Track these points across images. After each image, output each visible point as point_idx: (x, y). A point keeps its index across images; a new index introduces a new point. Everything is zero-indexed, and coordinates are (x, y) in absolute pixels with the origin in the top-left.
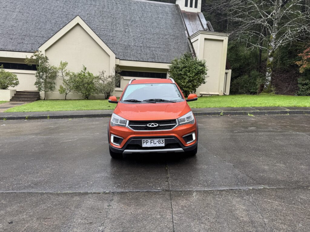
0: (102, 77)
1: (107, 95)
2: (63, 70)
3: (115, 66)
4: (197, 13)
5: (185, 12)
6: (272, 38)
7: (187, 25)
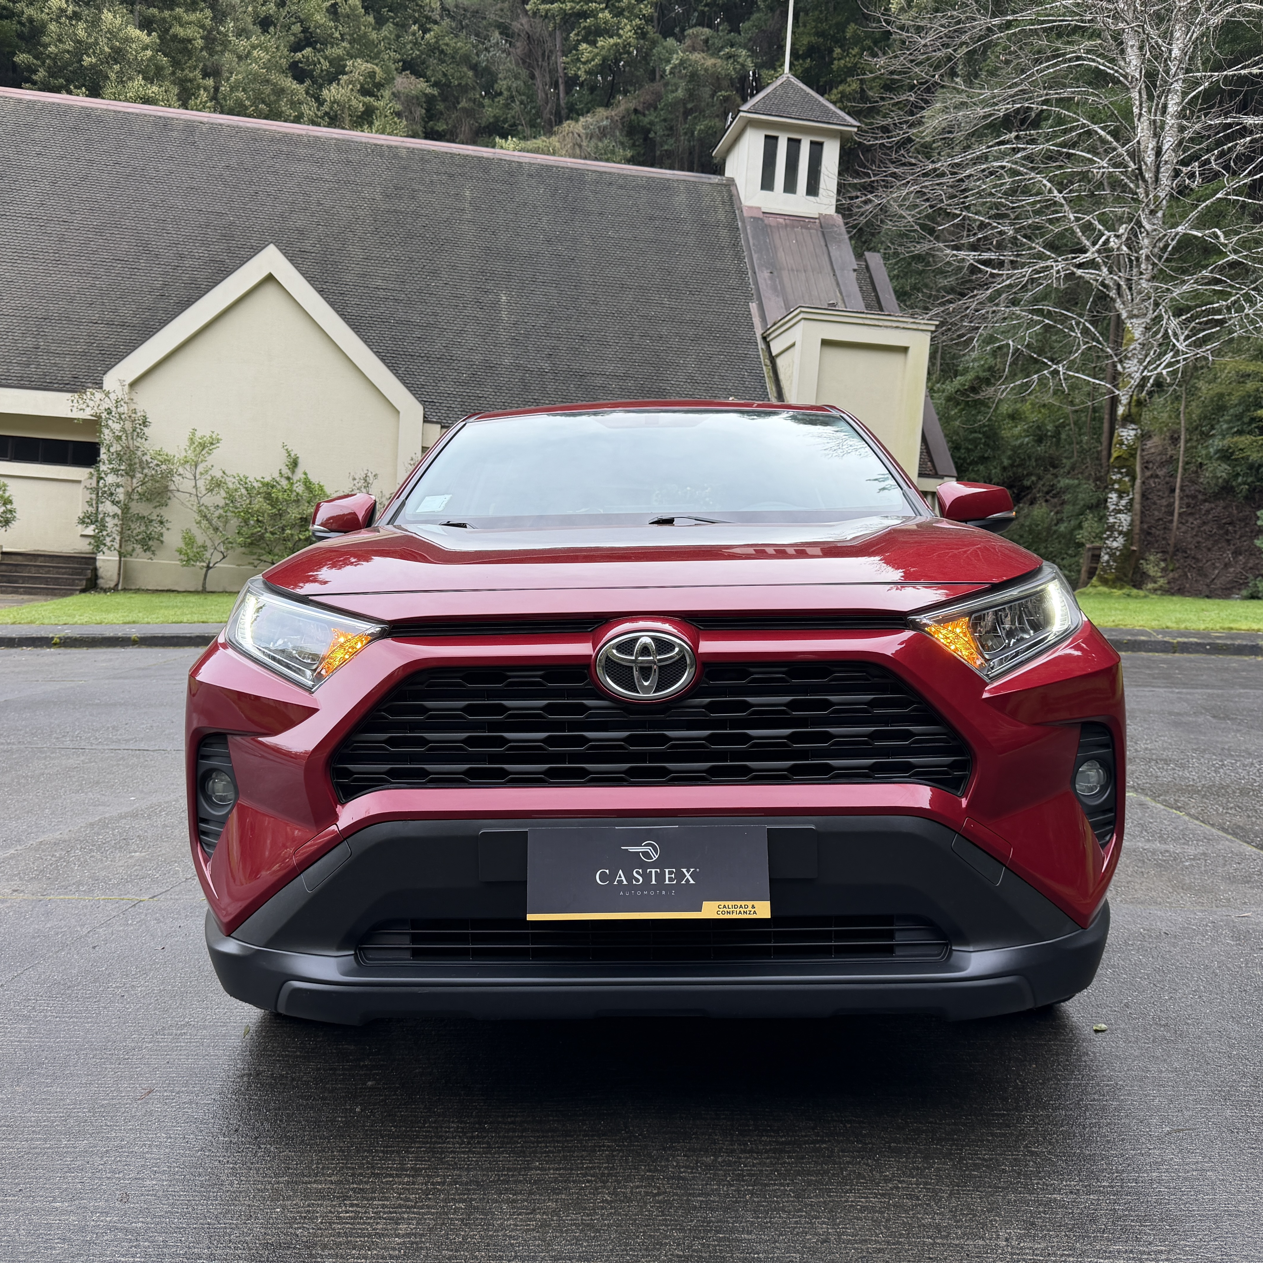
2: (200, 468)
3: (417, 454)
4: (819, 218)
5: (761, 216)
6: (1132, 340)
7: (763, 276)
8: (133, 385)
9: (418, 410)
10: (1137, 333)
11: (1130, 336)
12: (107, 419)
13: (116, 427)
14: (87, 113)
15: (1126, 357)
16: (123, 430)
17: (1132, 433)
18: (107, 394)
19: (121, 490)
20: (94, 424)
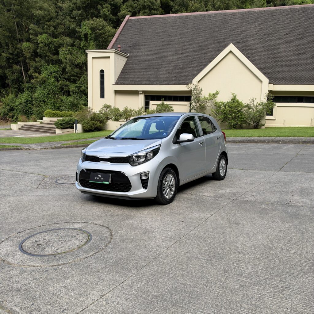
0: (252, 105)
1: (256, 125)
3: (267, 92)
8: (199, 82)
9: (267, 80)
12: (193, 91)
13: (195, 92)
14: (187, 17)
16: (197, 93)
18: (194, 84)
19: (196, 107)
20: (190, 92)
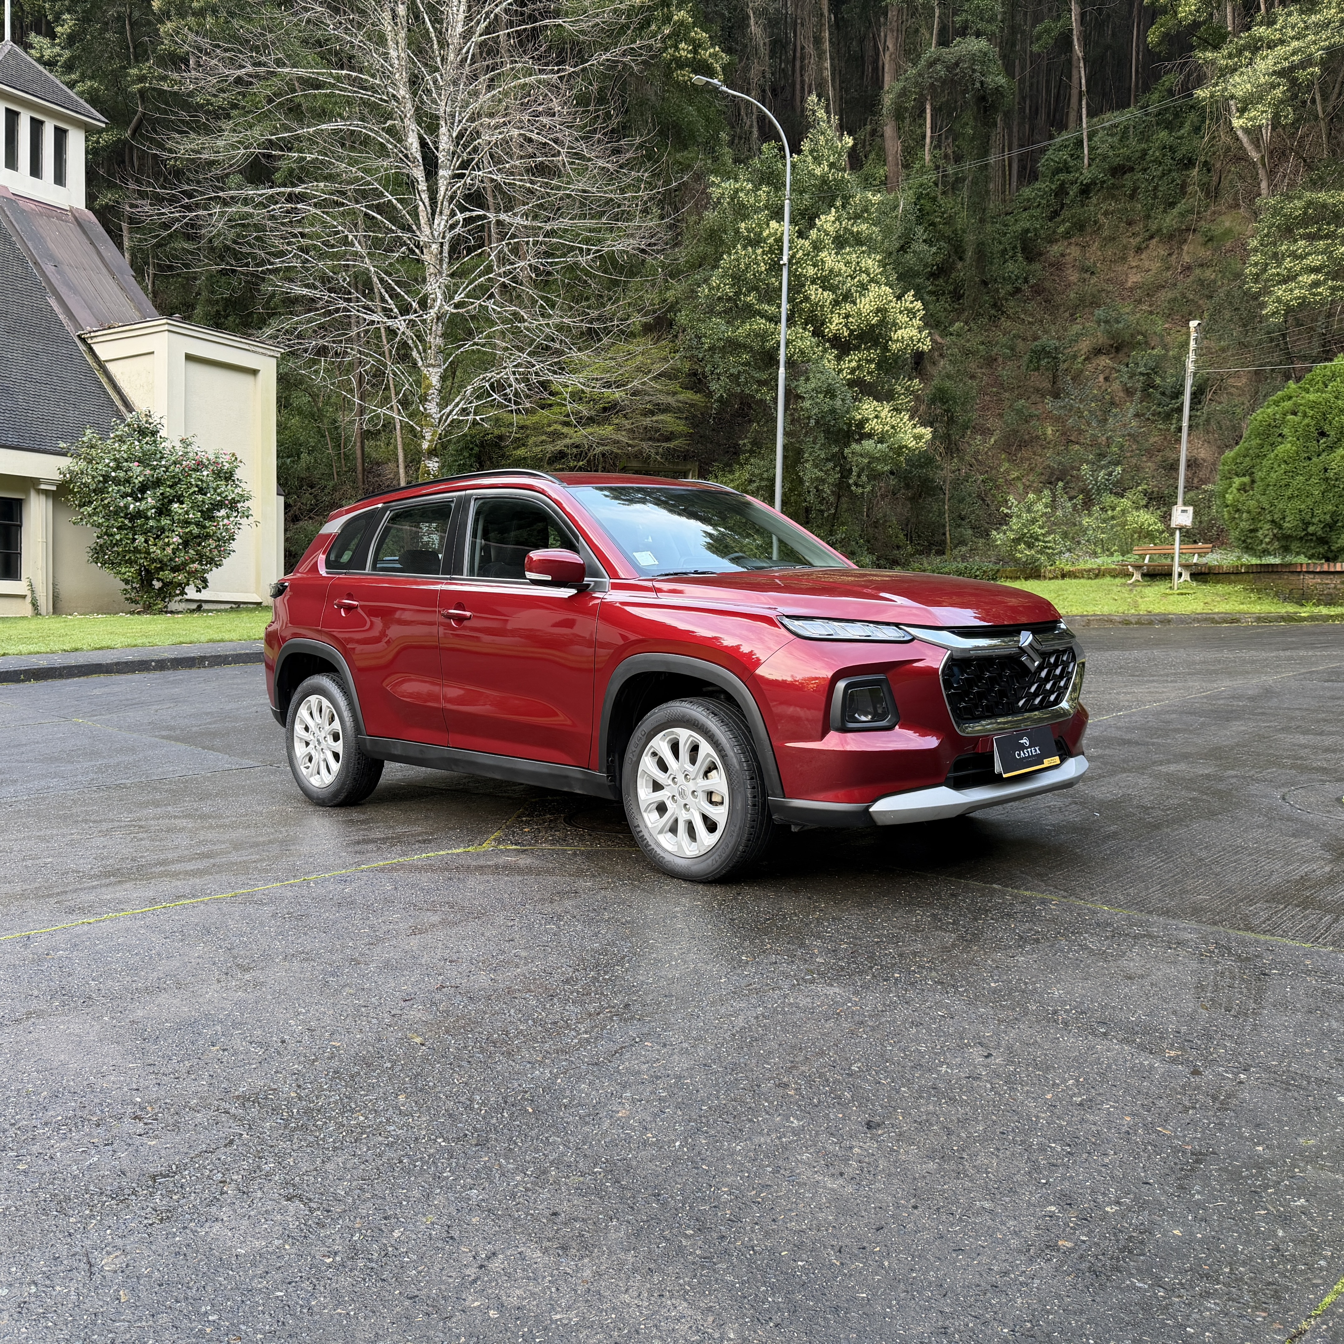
4: (71, 211)
5: (13, 197)
6: (429, 386)
7: (49, 269)
10: (435, 380)
11: (427, 382)
15: (426, 400)
17: (436, 465)
